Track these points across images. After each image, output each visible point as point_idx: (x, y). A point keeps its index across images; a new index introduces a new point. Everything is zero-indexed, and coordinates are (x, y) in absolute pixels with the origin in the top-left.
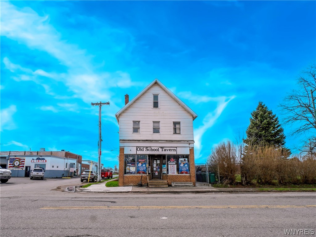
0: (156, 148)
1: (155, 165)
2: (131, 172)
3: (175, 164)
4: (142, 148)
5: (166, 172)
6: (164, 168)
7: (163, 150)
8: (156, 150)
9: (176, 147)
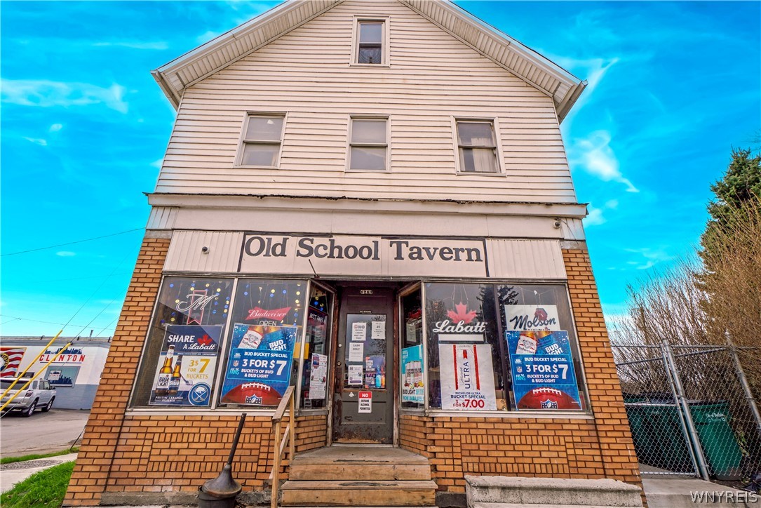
0: (359, 242)
1: (355, 353)
2: (182, 386)
3: (480, 338)
4: (277, 239)
5: (421, 396)
6: (408, 366)
7: (405, 251)
8: (358, 252)
9: (483, 239)
